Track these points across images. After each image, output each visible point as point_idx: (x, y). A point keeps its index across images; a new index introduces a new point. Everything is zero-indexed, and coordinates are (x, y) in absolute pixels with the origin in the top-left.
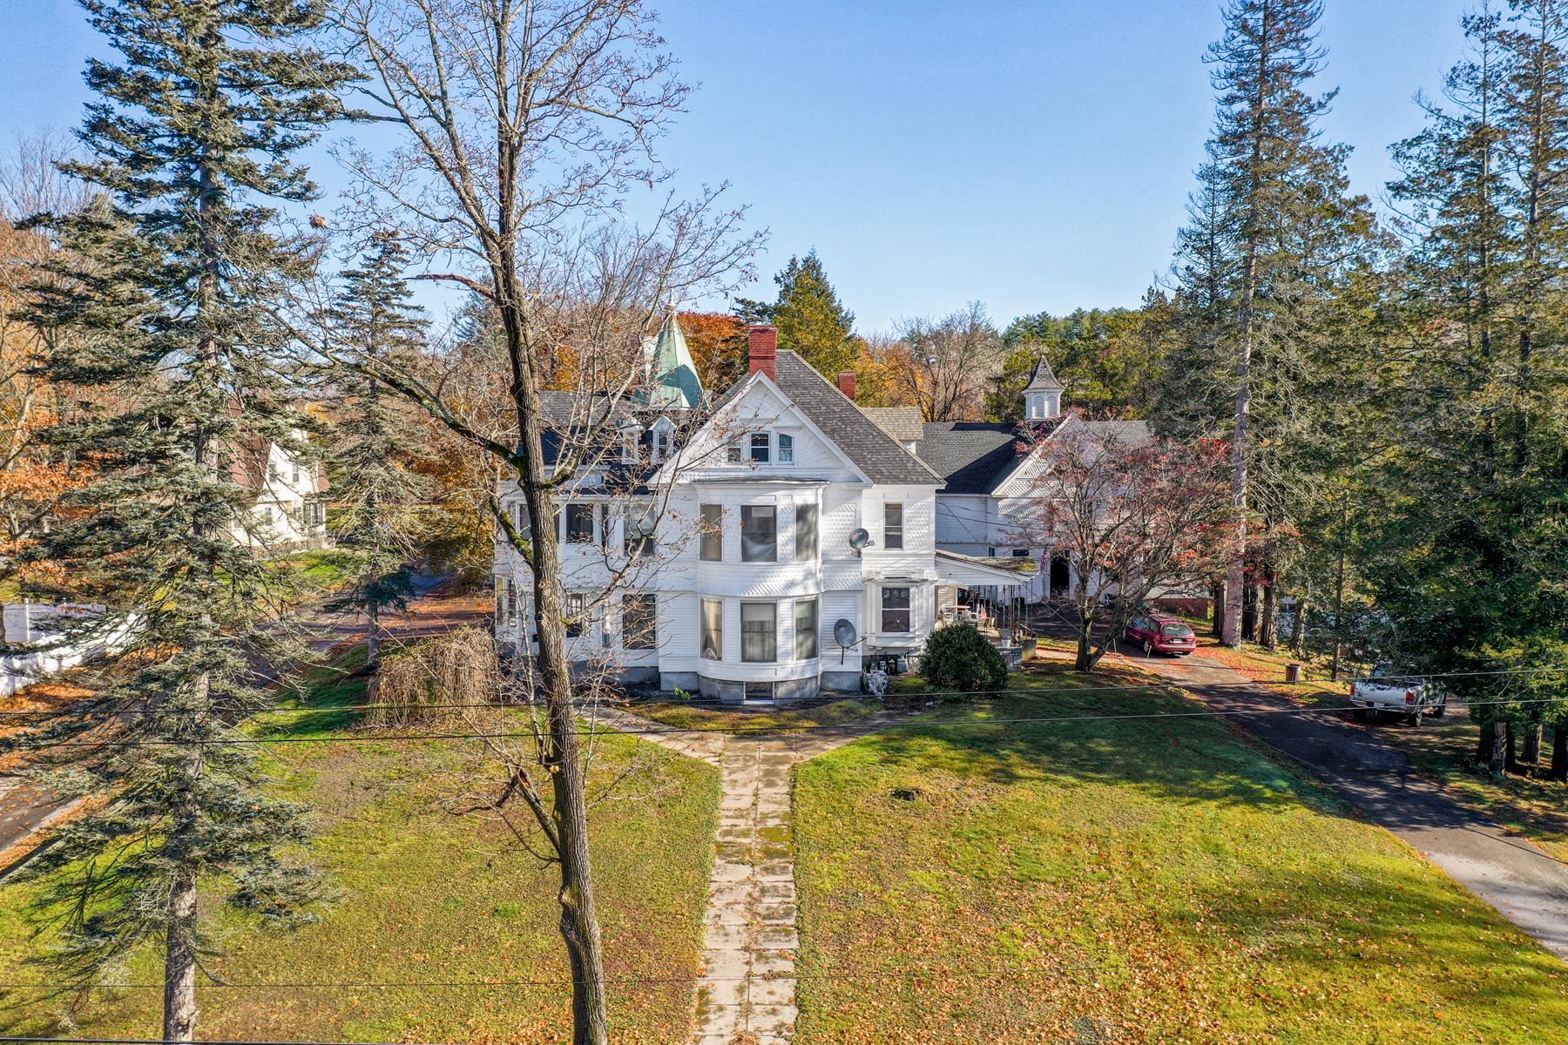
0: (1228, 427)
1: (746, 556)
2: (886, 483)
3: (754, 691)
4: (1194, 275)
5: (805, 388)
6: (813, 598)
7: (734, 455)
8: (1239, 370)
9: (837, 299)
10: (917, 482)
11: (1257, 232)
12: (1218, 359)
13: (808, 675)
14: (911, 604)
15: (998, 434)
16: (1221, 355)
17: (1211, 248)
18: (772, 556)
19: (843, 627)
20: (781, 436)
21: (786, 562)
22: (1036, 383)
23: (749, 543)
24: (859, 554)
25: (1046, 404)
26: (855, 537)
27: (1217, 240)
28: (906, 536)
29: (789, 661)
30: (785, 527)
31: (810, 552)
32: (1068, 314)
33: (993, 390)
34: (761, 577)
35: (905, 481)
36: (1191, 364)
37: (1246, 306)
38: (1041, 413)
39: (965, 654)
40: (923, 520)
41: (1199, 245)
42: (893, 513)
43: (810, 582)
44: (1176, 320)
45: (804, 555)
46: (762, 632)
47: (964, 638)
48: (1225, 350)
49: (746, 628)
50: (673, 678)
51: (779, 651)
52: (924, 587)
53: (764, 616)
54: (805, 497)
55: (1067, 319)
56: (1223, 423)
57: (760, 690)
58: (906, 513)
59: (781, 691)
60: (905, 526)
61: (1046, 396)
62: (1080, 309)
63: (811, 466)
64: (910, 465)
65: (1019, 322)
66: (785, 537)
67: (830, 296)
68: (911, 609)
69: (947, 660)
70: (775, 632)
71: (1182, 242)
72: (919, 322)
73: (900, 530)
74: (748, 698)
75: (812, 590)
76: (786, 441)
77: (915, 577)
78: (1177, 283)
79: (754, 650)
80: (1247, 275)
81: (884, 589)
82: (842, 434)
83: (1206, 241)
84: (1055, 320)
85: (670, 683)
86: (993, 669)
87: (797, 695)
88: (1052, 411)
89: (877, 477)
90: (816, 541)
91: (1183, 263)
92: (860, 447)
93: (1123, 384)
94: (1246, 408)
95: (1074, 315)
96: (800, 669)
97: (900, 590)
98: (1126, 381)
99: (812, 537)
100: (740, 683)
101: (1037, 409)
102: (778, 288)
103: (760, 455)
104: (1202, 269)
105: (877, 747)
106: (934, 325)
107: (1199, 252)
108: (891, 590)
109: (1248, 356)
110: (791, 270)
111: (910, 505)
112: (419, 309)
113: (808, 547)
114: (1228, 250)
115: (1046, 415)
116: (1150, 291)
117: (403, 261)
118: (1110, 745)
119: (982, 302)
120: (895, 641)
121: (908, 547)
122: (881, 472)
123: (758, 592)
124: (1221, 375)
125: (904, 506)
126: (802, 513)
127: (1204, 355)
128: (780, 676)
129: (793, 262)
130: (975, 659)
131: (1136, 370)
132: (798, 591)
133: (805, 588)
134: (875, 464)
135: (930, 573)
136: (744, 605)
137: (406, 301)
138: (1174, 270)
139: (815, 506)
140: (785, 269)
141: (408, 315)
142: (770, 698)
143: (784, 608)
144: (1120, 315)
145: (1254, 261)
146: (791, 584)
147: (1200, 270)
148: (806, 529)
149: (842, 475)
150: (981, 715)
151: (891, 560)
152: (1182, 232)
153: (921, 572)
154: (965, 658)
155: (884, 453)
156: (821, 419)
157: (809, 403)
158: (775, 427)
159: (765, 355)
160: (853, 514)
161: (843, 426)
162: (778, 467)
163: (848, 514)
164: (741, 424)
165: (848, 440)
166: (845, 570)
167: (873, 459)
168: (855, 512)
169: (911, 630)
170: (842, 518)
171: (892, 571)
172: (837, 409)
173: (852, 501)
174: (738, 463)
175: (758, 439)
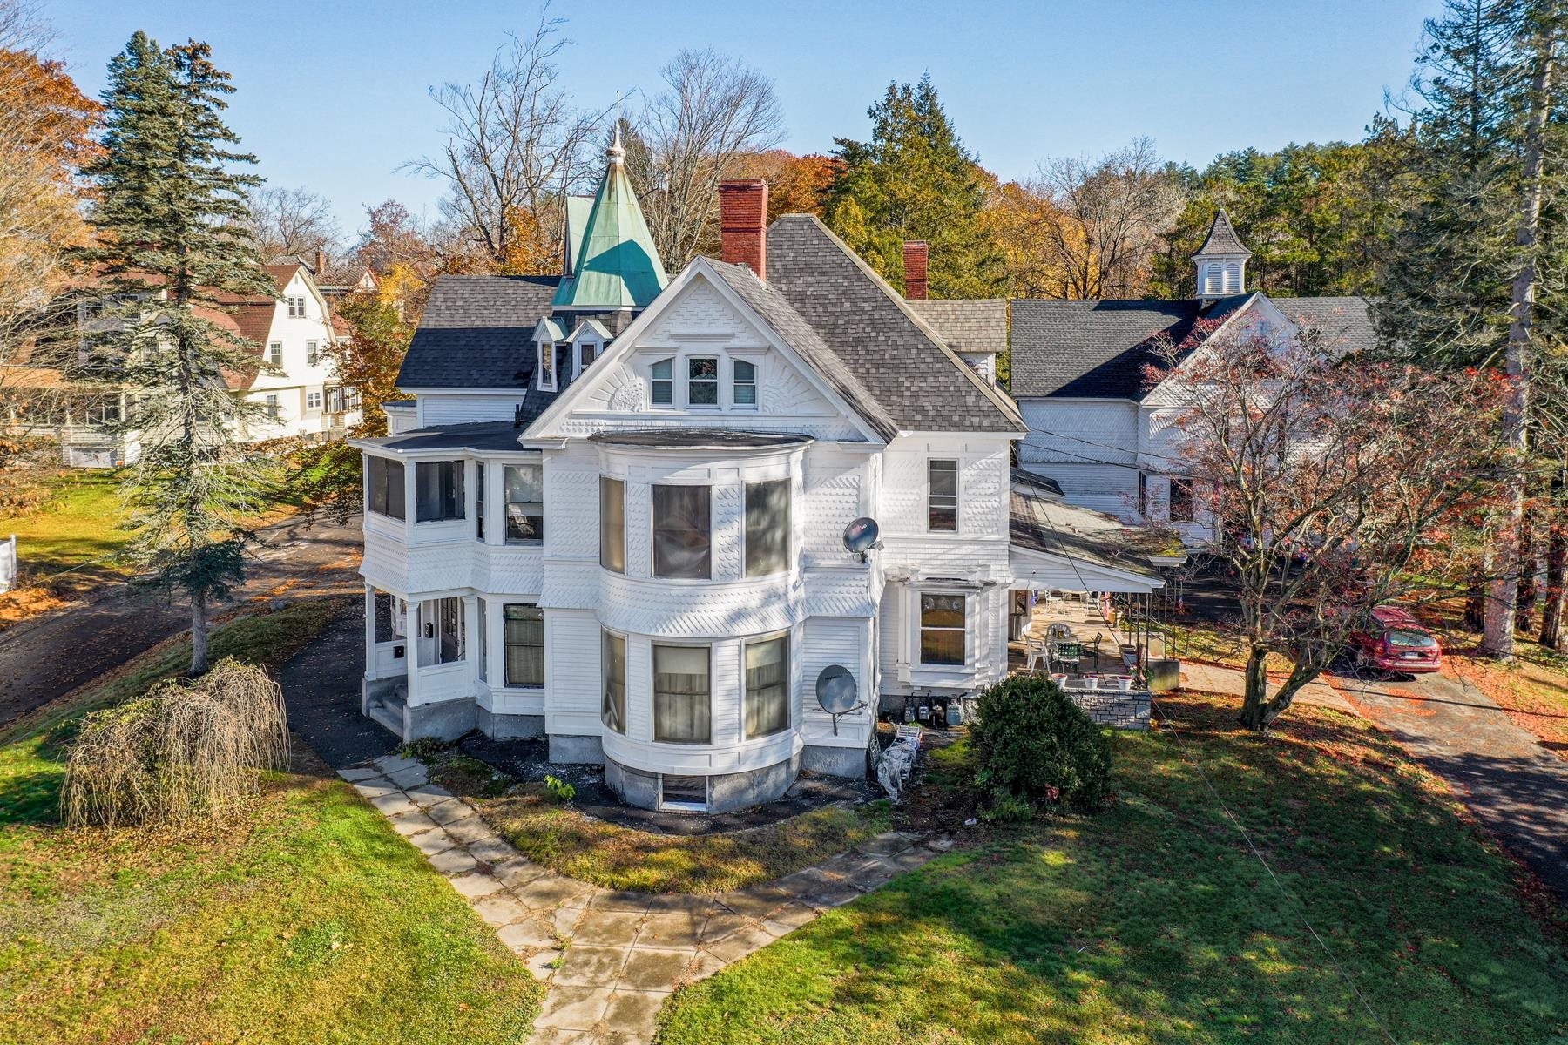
0: (1501, 326)
1: (663, 568)
2: (930, 428)
3: (677, 787)
4: (1449, 90)
5: (823, 274)
6: (781, 634)
7: (662, 393)
8: (1521, 236)
9: (956, 137)
10: (980, 428)
11: (1555, 20)
12: (1488, 220)
13: (770, 762)
14: (968, 621)
15: (1157, 315)
16: (1492, 213)
17: (1476, 48)
18: (703, 570)
19: (833, 678)
20: (738, 363)
21: (728, 577)
22: (1212, 247)
23: (666, 548)
24: (864, 558)
25: (1225, 274)
26: (855, 532)
27: (1487, 35)
28: (963, 512)
29: (734, 741)
30: (727, 520)
31: (774, 559)
32: (1279, 149)
33: (1164, 247)
34: (687, 603)
35: (960, 426)
36: (1442, 226)
37: (1534, 136)
38: (1217, 286)
39: (1036, 738)
40: (990, 486)
41: (1457, 44)
42: (943, 474)
43: (776, 609)
44: (1416, 159)
45: (763, 564)
46: (690, 694)
47: (1037, 707)
48: (1498, 204)
49: (662, 687)
50: (568, 744)
51: (715, 727)
52: (991, 593)
53: (690, 666)
54: (766, 468)
55: (1276, 155)
56: (1494, 319)
57: (684, 788)
58: (964, 475)
59: (720, 791)
60: (961, 496)
61: (1224, 264)
62: (1292, 145)
63: (786, 412)
64: (971, 399)
65: (1221, 160)
66: (727, 538)
67: (947, 134)
68: (968, 628)
69: (1006, 744)
70: (709, 693)
71: (1430, 40)
72: (1070, 164)
73: (954, 502)
74: (667, 798)
75: (777, 624)
76: (744, 371)
77: (975, 579)
78: (1420, 103)
79: (676, 722)
80: (1538, 87)
81: (924, 596)
82: (871, 347)
83: (1469, 39)
84: (1263, 156)
85: (563, 751)
86: (1083, 763)
87: (750, 795)
88: (1234, 284)
89: (917, 419)
90: (785, 540)
91: (1430, 72)
92: (896, 368)
93: (1336, 242)
94: (1530, 296)
95: (1286, 151)
96: (755, 754)
97: (951, 598)
98: (1340, 238)
99: (779, 535)
100: (653, 776)
101: (1213, 282)
102: (873, 124)
103: (704, 394)
104: (1461, 80)
105: (842, 948)
106: (1089, 167)
107: (1457, 55)
108: (937, 597)
109: (1536, 215)
110: (889, 100)
111: (969, 464)
112: (250, 159)
113: (768, 550)
114: (1502, 49)
115: (1225, 291)
116: (1378, 119)
117: (225, 88)
118: (1284, 955)
119: (1151, 138)
120: (941, 679)
121: (965, 529)
122: (923, 411)
123: (681, 628)
124: (1490, 246)
125: (960, 465)
126: (758, 497)
127: (1464, 213)
128: (719, 765)
129: (892, 90)
130: (1051, 748)
131: (1354, 223)
132: (750, 627)
133: (763, 620)
134: (915, 396)
135: (1003, 573)
136: (657, 649)
137: (230, 147)
138: (1417, 84)
139: (785, 485)
140: (882, 99)
141: (231, 169)
142: (703, 800)
143: (726, 655)
144: (1338, 153)
145: (1549, 66)
146: (738, 615)
147: (1455, 83)
148: (764, 523)
149: (834, 429)
150: (1054, 858)
151: (938, 549)
152: (1431, 24)
153: (986, 568)
154: (1034, 745)
155: (932, 379)
156: (841, 322)
157: (826, 297)
158: (727, 350)
159: (745, 226)
160: (855, 492)
161: (874, 334)
162: (733, 413)
163: (847, 491)
164: (672, 344)
165: (877, 357)
166: (841, 583)
167: (913, 389)
168: (858, 489)
169: (968, 661)
170: (837, 498)
171: (940, 566)
172: (867, 307)
173: (853, 471)
174: (669, 406)
175: (702, 367)
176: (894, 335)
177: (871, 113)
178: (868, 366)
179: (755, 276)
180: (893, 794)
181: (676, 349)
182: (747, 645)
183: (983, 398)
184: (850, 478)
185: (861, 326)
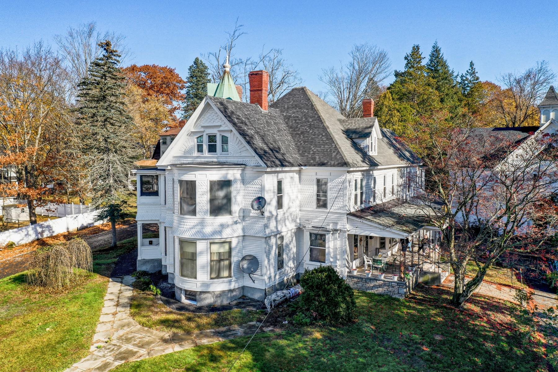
2: (315, 166)
7: (200, 148)
10: (333, 166)
13: (221, 289)
14: (327, 245)
18: (194, 213)
20: (223, 136)
21: (202, 217)
22: (545, 102)
23: (183, 204)
24: (263, 213)
25: (551, 114)
26: (255, 202)
28: (330, 201)
29: (206, 279)
30: (202, 194)
31: (223, 210)
35: (326, 165)
38: (548, 120)
46: (191, 260)
49: (183, 257)
50: (173, 277)
51: (198, 273)
53: (192, 249)
57: (191, 295)
58: (330, 185)
59: (200, 297)
60: (329, 194)
61: (551, 110)
63: (237, 155)
66: (202, 201)
68: (327, 248)
70: (196, 260)
73: (326, 196)
74: (186, 298)
76: (225, 140)
81: (311, 234)
85: (172, 279)
87: (212, 301)
96: (214, 285)
97: (319, 235)
100: (181, 289)
101: (545, 118)
103: (212, 149)
108: (316, 234)
111: (332, 181)
113: (220, 208)
121: (330, 208)
122: (314, 159)
123: (186, 235)
125: (328, 181)
135: (344, 226)
136: (182, 242)
139: (229, 182)
142: (196, 300)
151: (318, 215)
153: (335, 224)
155: (323, 147)
156: (299, 126)
157: (298, 117)
158: (219, 131)
159: (257, 89)
160: (260, 187)
161: (309, 130)
162: (221, 156)
163: (257, 186)
164: (202, 130)
165: (306, 139)
166: (257, 223)
167: (314, 151)
168: (261, 185)
169: (326, 262)
170: (254, 189)
171: (319, 222)
172: (311, 120)
173: (259, 179)
174: (202, 153)
175: (212, 138)
176: (316, 130)
177: (406, 58)
178: (302, 142)
179: (260, 108)
180: (269, 309)
181: (203, 132)
182: (211, 243)
183: (339, 154)
184: (259, 181)
185: (306, 127)
